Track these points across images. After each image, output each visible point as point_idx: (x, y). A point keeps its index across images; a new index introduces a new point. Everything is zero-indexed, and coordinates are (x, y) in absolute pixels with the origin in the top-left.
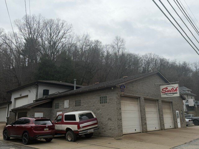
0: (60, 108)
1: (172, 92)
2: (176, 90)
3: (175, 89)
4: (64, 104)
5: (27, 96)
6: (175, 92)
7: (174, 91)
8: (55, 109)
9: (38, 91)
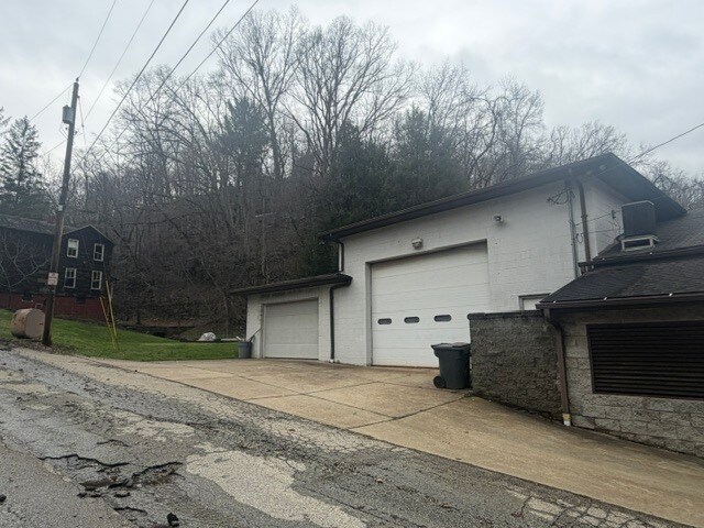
5: (481, 245)
9: (584, 216)
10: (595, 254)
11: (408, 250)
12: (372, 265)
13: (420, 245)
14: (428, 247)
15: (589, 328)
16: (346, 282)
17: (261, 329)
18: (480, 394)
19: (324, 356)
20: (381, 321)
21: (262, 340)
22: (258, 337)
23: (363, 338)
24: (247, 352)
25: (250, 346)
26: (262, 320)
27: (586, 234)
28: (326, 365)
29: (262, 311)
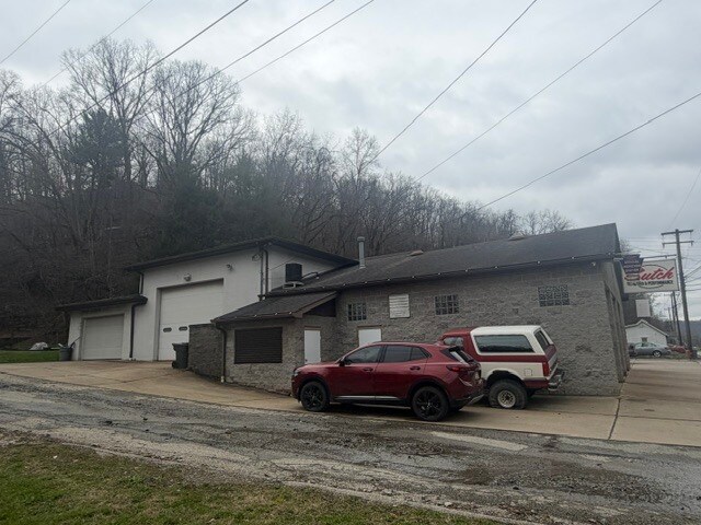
0: (371, 319)
1: (656, 280)
2: (669, 274)
3: (665, 272)
4: (387, 305)
5: (220, 282)
6: (666, 279)
7: (664, 277)
8: (350, 319)
9: (267, 269)
10: (270, 290)
11: (182, 282)
12: (162, 290)
13: (189, 279)
14: (194, 280)
15: (236, 331)
16: (144, 301)
17: (81, 338)
18: (191, 370)
19: (125, 356)
20: (166, 330)
21: (80, 346)
22: (78, 343)
23: (152, 342)
24: (68, 356)
25: (70, 351)
26: (82, 330)
27: (267, 278)
28: (127, 362)
29: (83, 323)
